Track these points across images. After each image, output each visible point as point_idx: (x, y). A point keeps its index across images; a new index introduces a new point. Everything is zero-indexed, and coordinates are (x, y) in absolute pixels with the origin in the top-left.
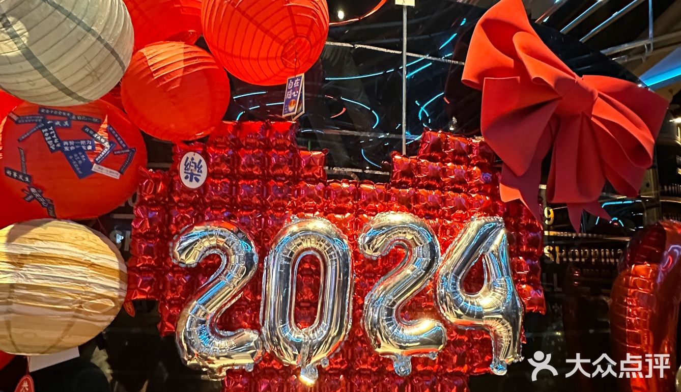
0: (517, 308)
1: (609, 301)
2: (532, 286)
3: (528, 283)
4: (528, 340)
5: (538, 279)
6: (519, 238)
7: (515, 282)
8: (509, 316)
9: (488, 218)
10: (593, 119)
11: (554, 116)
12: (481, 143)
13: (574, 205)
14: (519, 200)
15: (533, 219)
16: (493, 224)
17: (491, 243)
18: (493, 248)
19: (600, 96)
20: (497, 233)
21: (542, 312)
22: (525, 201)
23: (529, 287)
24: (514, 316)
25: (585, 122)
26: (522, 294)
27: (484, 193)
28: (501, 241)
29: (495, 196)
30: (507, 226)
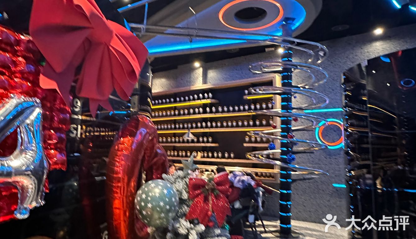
0: (43, 168)
1: (107, 160)
2: (58, 151)
3: (55, 149)
4: (50, 190)
5: (63, 146)
6: (52, 118)
7: (45, 148)
8: (36, 173)
9: (28, 99)
10: (111, 48)
11: (87, 39)
12: (29, 41)
13: (93, 100)
14: (56, 90)
15: (64, 104)
16: (31, 104)
17: (27, 118)
18: (28, 121)
19: (116, 35)
20: (33, 111)
21: (64, 169)
22: (60, 91)
23: (56, 152)
24: (40, 173)
25: (106, 49)
26: (49, 156)
27: (27, 80)
28: (36, 118)
29: (36, 83)
30: (43, 107)
